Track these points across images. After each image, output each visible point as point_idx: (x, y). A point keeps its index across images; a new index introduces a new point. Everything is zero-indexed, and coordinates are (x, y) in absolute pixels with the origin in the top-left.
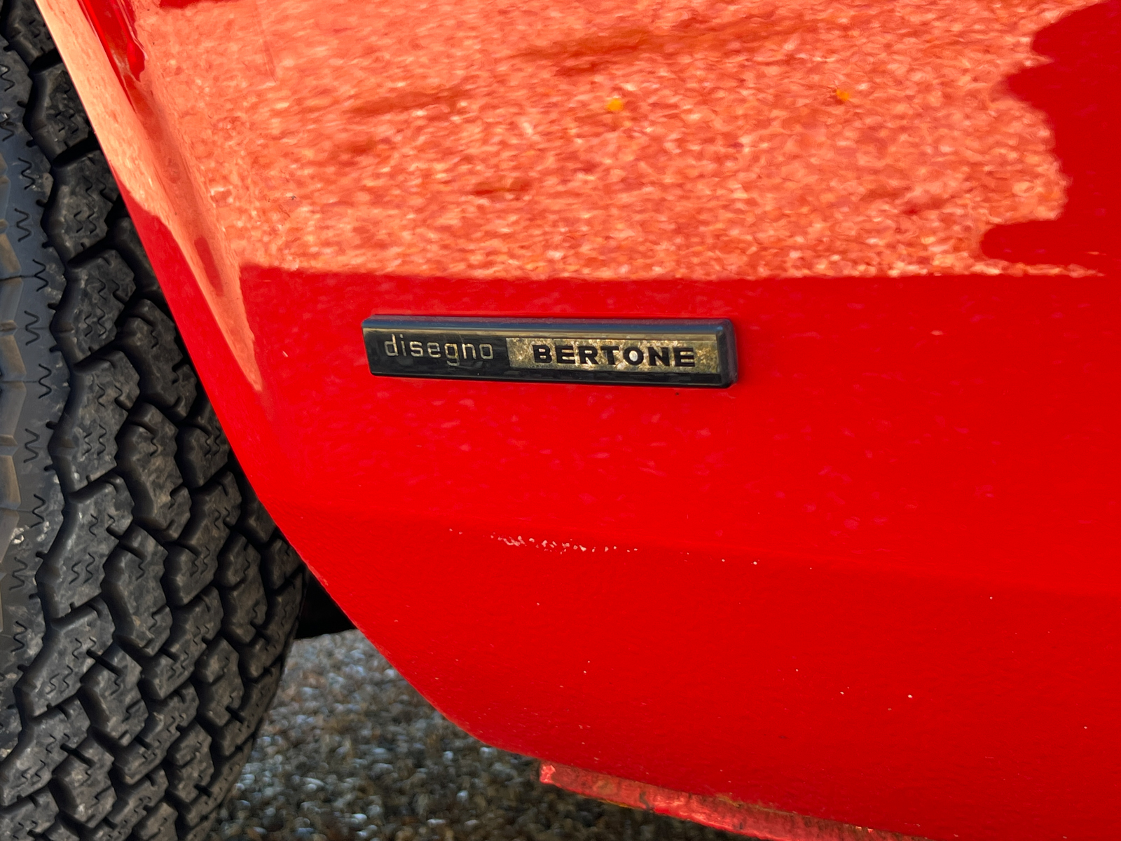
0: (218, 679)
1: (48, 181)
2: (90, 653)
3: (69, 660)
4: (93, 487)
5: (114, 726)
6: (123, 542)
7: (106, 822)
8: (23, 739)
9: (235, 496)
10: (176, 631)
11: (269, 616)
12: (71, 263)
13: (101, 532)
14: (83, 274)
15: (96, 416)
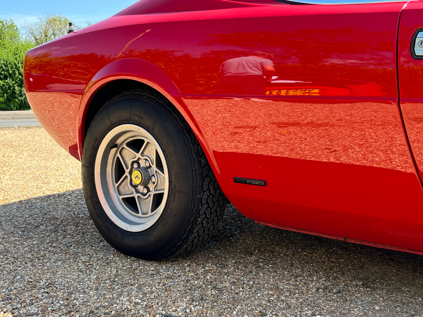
0: (218, 211)
1: (200, 159)
3: (203, 209)
4: (206, 191)
5: (208, 216)
6: (209, 196)
7: (206, 227)
8: (199, 217)
9: (220, 190)
10: (214, 206)
12: (203, 167)
15: (206, 183)
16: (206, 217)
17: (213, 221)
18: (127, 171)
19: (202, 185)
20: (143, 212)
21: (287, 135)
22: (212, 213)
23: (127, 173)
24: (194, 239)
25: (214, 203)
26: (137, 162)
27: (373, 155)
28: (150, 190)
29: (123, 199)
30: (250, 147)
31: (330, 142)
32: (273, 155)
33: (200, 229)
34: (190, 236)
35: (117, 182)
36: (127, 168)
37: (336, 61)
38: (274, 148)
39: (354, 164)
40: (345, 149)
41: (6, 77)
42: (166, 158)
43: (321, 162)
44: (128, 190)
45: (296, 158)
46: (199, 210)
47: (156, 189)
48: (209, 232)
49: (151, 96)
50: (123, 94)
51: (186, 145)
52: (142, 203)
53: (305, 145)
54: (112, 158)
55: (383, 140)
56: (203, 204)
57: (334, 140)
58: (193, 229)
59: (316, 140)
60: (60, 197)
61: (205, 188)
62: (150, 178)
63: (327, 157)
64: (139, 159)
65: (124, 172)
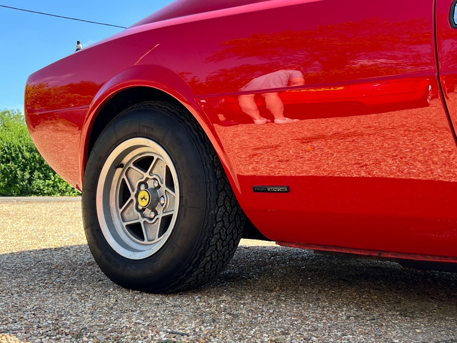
0: (235, 233)
1: (215, 170)
2: (220, 227)
3: (218, 228)
4: (221, 206)
6: (224, 213)
7: (221, 251)
8: (213, 237)
10: (230, 226)
11: (241, 225)
12: (218, 180)
13: (222, 212)
14: (219, 181)
15: (221, 198)
16: (220, 238)
17: (228, 244)
18: (133, 194)
19: (217, 199)
20: (149, 238)
21: (311, 151)
22: (227, 235)
23: (133, 197)
24: (206, 264)
25: (230, 223)
26: (145, 183)
27: (409, 166)
28: (158, 214)
29: (127, 226)
30: (271, 167)
31: (360, 156)
32: (297, 175)
33: (214, 253)
34: (202, 260)
35: (121, 207)
36: (133, 191)
37: (365, 62)
38: (298, 167)
39: (387, 177)
40: (377, 163)
41: (8, 161)
42: (178, 170)
43: (351, 177)
44: (133, 216)
45: (323, 175)
46: (213, 228)
47: (164, 211)
48: (223, 258)
49: (163, 106)
50: (132, 107)
51: (200, 155)
52: (149, 229)
53: (333, 161)
54: (117, 180)
55: (421, 148)
56: (218, 221)
57: (363, 154)
58: (206, 251)
59: (344, 155)
60: (57, 250)
61: (220, 203)
62: (158, 200)
63: (358, 172)
64: (147, 179)
65: (129, 195)
